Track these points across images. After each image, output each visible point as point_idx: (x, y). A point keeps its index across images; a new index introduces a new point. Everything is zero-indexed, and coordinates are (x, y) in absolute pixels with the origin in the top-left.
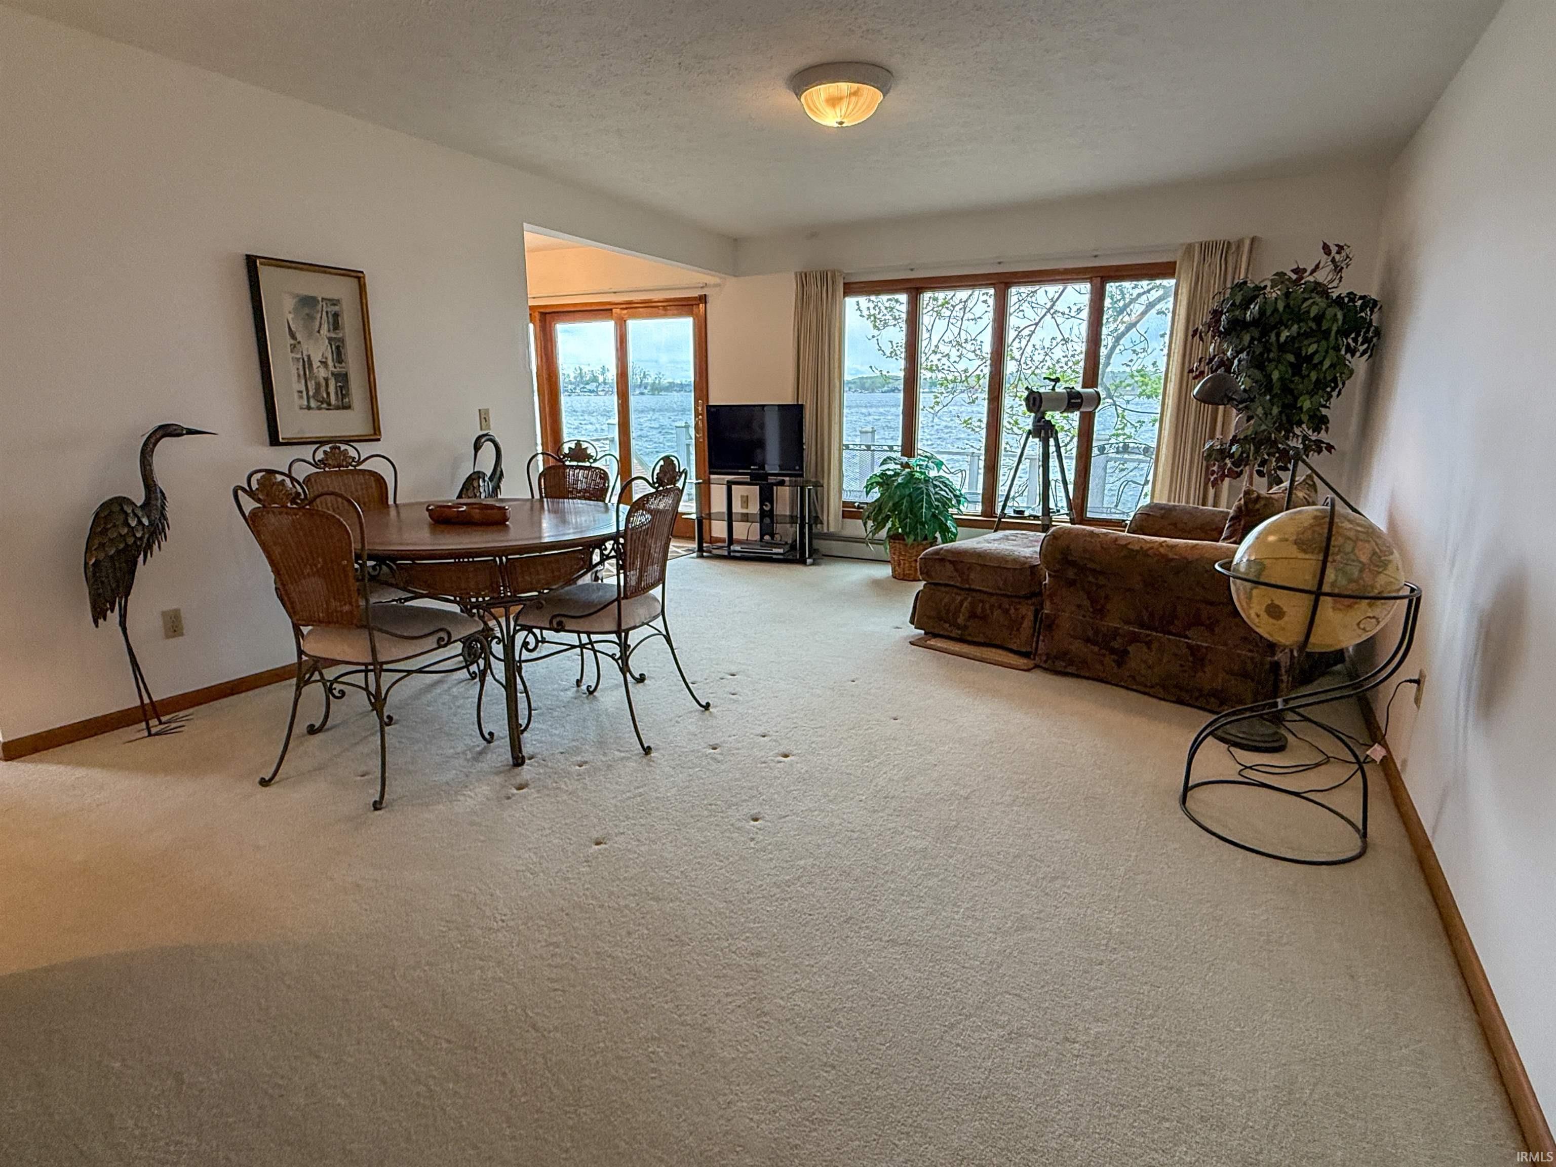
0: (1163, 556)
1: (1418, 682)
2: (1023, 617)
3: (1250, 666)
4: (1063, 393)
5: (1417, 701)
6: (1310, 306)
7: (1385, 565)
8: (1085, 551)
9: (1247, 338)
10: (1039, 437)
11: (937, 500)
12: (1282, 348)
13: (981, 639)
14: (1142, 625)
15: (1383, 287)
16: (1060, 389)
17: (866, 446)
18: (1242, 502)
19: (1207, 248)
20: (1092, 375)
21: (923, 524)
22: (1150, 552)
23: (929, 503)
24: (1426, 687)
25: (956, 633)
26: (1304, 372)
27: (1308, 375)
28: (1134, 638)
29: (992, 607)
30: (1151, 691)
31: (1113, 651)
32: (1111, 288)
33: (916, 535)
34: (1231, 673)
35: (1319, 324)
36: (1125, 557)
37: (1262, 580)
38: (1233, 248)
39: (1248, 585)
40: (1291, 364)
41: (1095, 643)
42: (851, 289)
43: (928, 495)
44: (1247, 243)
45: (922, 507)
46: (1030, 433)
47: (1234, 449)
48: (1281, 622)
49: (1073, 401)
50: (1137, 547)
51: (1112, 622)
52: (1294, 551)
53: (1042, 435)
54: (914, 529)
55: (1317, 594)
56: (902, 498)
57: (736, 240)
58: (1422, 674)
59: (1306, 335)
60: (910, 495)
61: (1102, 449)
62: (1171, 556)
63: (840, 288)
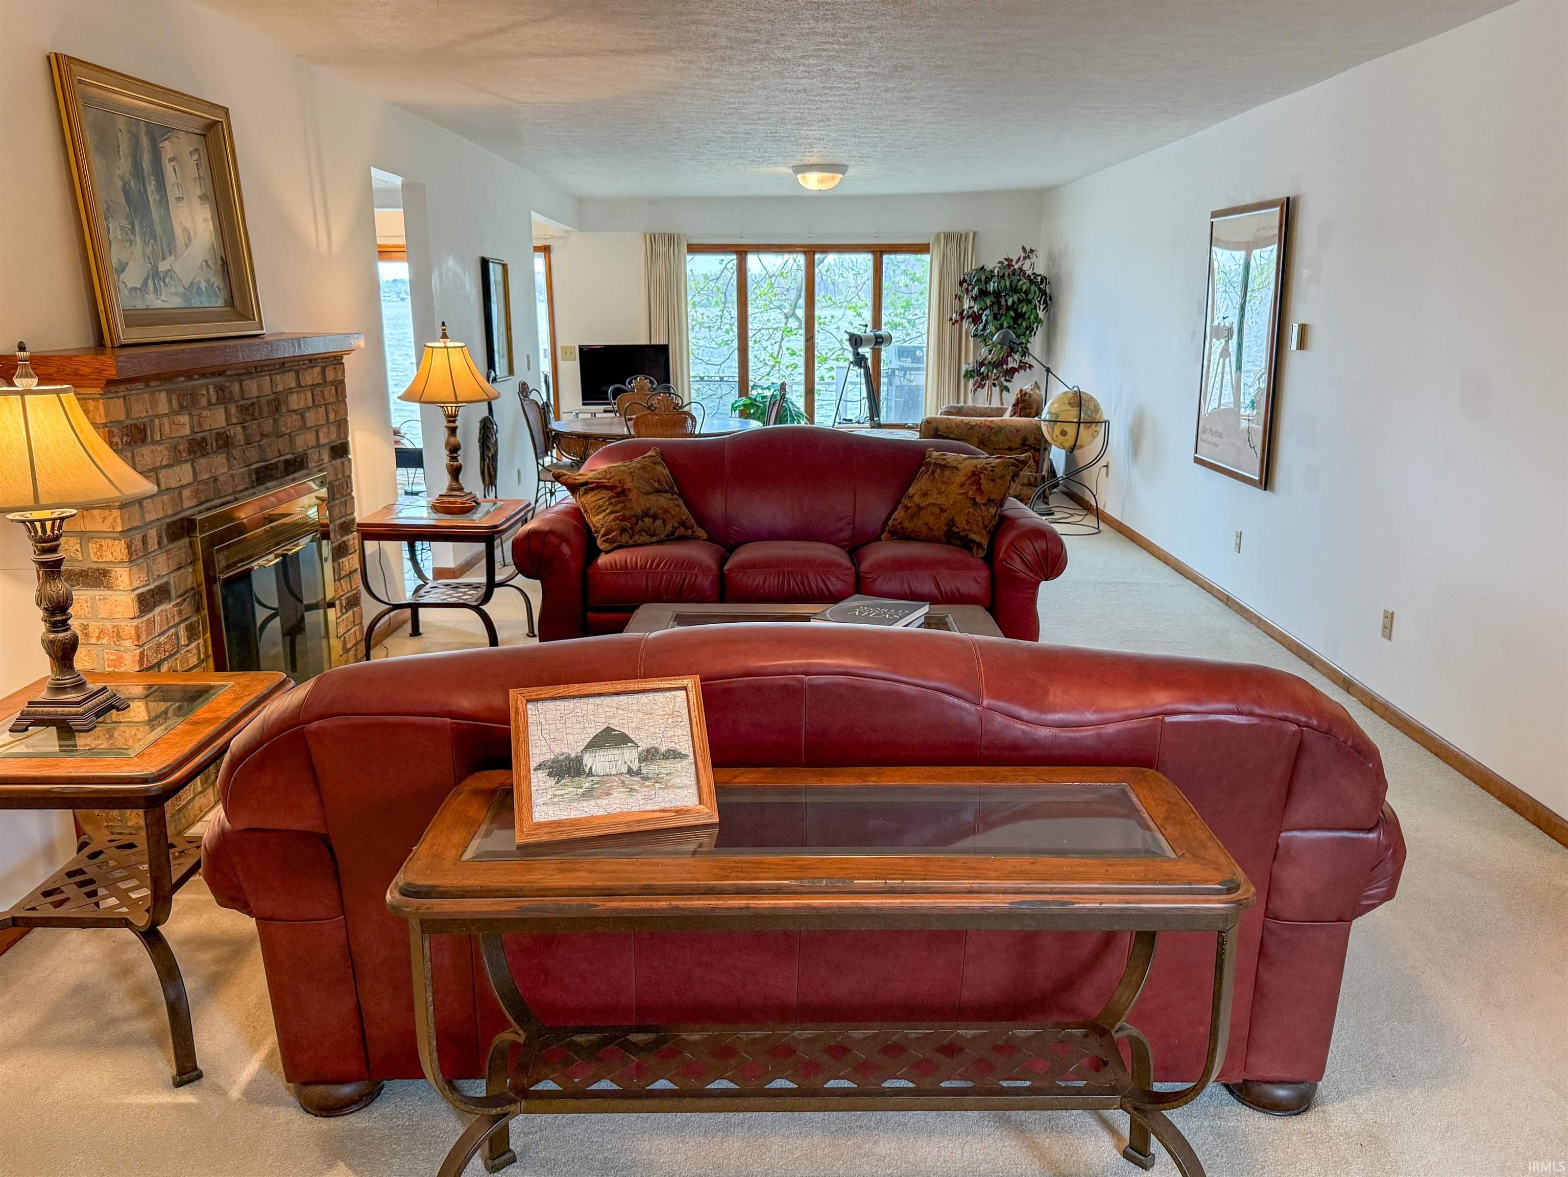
0: (989, 426)
1: (1107, 466)
3: (1032, 479)
4: (871, 336)
5: (1107, 475)
6: (1022, 285)
7: (1098, 410)
8: (947, 428)
9: (988, 302)
10: (859, 365)
12: (1008, 308)
15: (1048, 268)
16: (869, 332)
17: (720, 377)
18: (1019, 395)
19: (948, 237)
22: (982, 425)
24: (1110, 467)
26: (1020, 323)
27: (1021, 324)
32: (886, 258)
34: (1023, 485)
35: (1027, 295)
36: (969, 429)
37: (1059, 420)
38: (963, 239)
39: (1052, 423)
40: (1012, 317)
42: (694, 249)
44: (971, 235)
47: (982, 369)
48: (1066, 437)
49: (878, 340)
50: (974, 423)
52: (1068, 407)
53: (863, 364)
55: (1079, 423)
57: (580, 200)
58: (1108, 463)
59: (1020, 301)
62: (992, 426)
63: (684, 248)
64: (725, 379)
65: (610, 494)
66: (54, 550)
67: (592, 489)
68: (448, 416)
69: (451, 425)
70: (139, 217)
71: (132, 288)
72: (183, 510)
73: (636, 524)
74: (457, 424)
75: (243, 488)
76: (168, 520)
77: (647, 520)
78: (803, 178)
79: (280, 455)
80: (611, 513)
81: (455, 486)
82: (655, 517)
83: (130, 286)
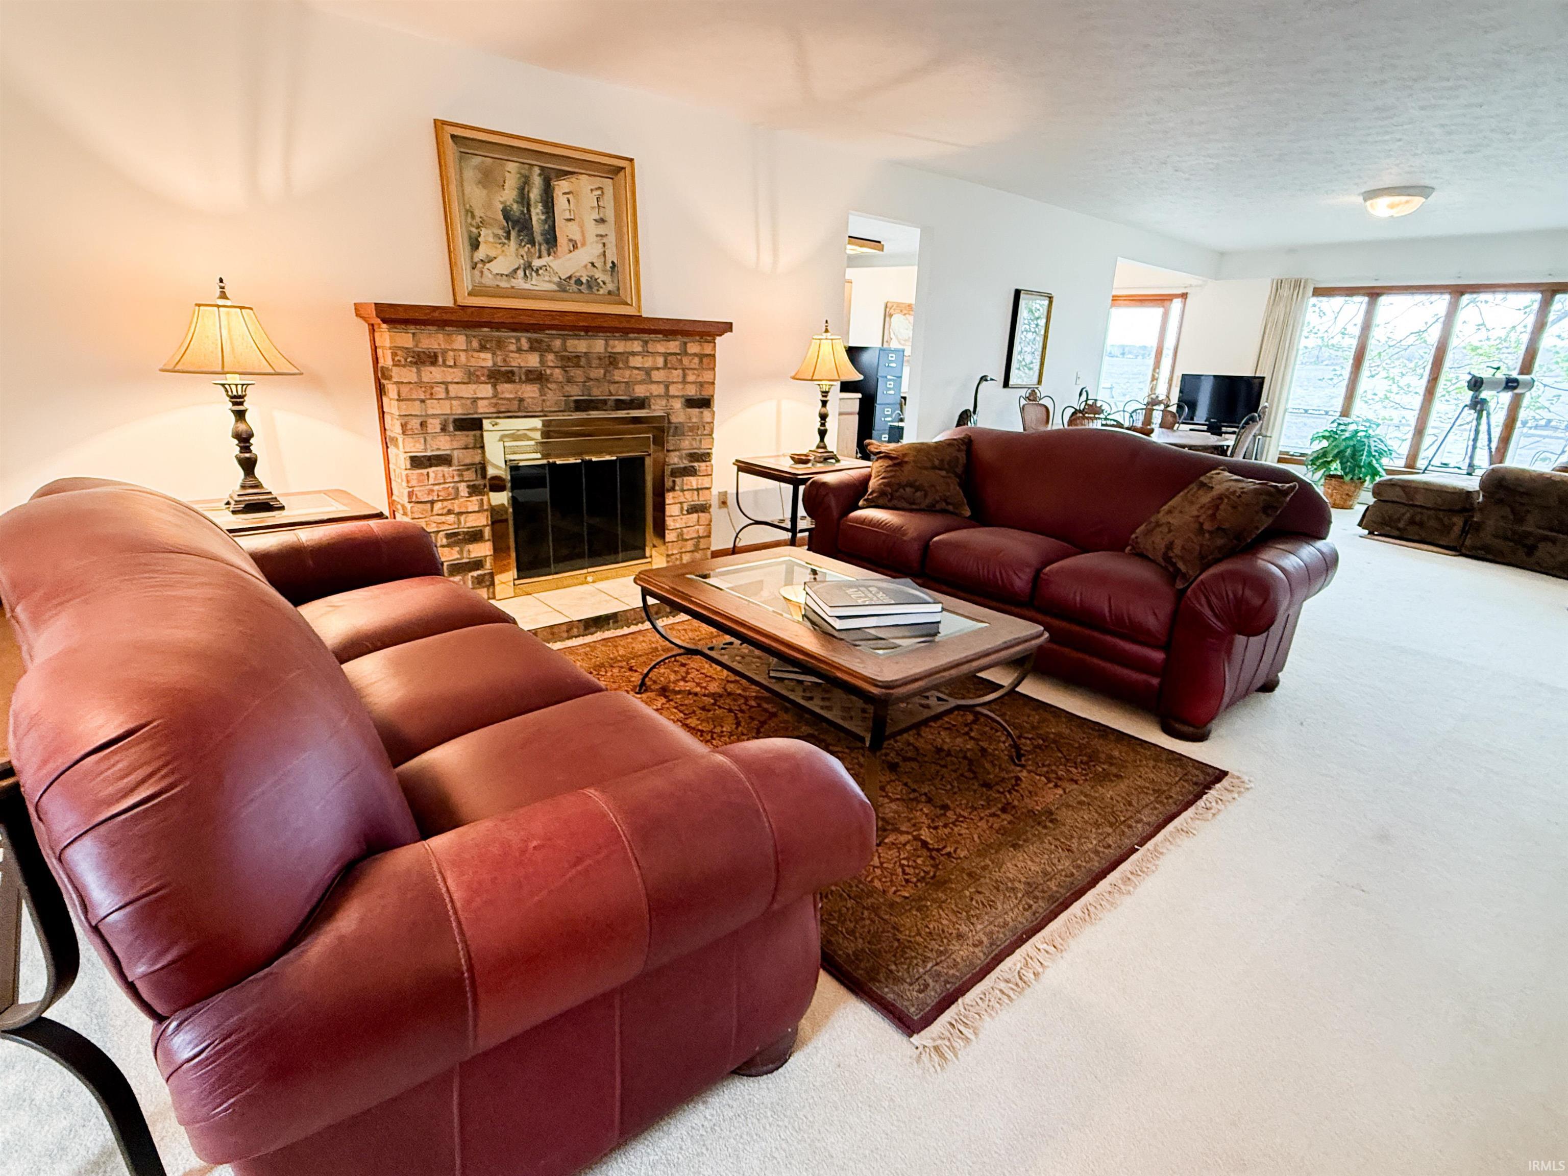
2: (1454, 524)
4: (1501, 379)
10: (1475, 409)
11: (1376, 451)
13: (1416, 538)
14: (1551, 530)
16: (1500, 375)
20: (1527, 367)
21: (1360, 467)
23: (1369, 452)
25: (1396, 533)
28: (1545, 539)
29: (1429, 517)
30: (1551, 572)
31: (1525, 546)
32: (1559, 299)
33: (1354, 475)
36: (1548, 485)
41: (1511, 541)
43: (1369, 446)
45: (1362, 455)
46: (1466, 406)
49: (1510, 384)
50: (1558, 479)
51: (1529, 527)
53: (1477, 408)
54: (1352, 471)
56: (1347, 448)
57: (1222, 254)
60: (1354, 446)
61: (1524, 423)
63: (1310, 291)
64: (1310, 411)
65: (890, 463)
66: (241, 404)
67: (881, 458)
68: (823, 392)
69: (824, 399)
70: (517, 229)
71: (498, 274)
72: (476, 413)
73: (897, 491)
74: (828, 398)
75: (557, 409)
76: (456, 417)
77: (908, 489)
78: (1372, 205)
79: (611, 395)
80: (883, 478)
81: (822, 445)
82: (917, 489)
83: (495, 272)
